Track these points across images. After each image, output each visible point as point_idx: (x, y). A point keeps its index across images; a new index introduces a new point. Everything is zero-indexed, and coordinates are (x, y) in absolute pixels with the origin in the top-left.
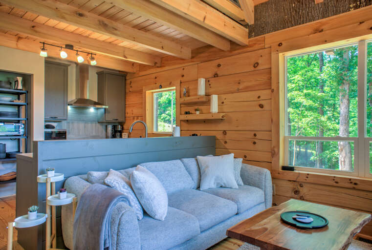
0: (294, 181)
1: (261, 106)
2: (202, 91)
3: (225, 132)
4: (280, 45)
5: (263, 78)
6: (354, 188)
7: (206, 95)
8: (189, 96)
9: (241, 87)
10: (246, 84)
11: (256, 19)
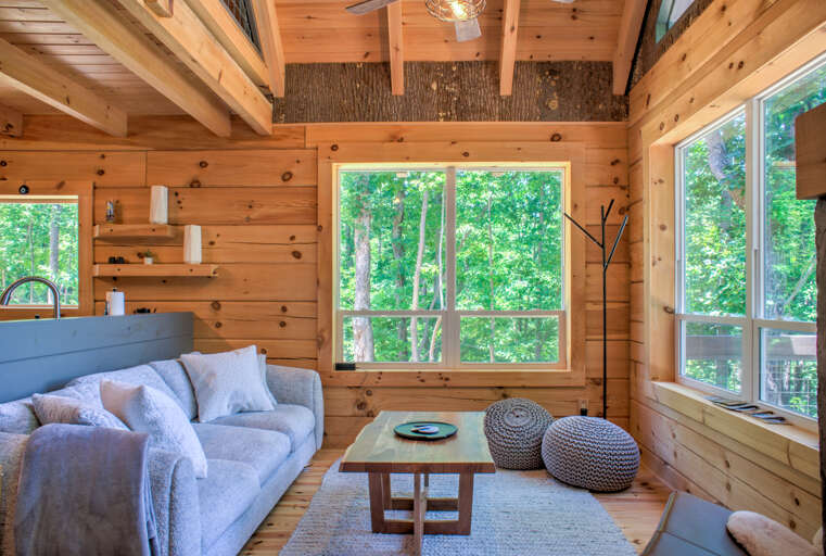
0: (358, 387)
1: (297, 255)
2: (160, 213)
3: (216, 305)
4: (334, 148)
5: (302, 203)
6: (445, 387)
7: (169, 224)
8: (119, 221)
9: (255, 214)
10: (265, 210)
11: (288, 91)
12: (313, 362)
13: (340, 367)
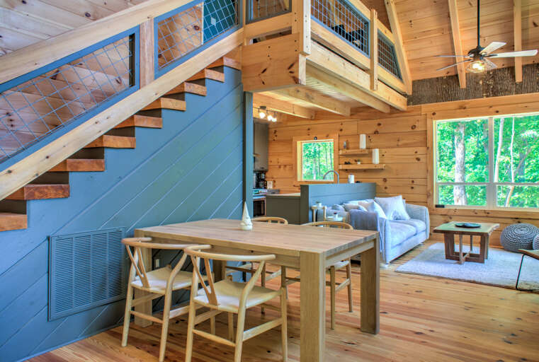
0: (445, 215)
1: (418, 159)
2: (363, 145)
3: (385, 180)
4: (434, 114)
5: (419, 138)
6: (487, 217)
7: (367, 148)
8: (348, 149)
9: (400, 143)
10: (405, 141)
11: (413, 92)
12: (425, 203)
13: (437, 206)
